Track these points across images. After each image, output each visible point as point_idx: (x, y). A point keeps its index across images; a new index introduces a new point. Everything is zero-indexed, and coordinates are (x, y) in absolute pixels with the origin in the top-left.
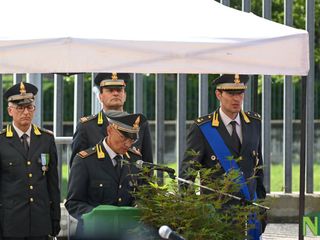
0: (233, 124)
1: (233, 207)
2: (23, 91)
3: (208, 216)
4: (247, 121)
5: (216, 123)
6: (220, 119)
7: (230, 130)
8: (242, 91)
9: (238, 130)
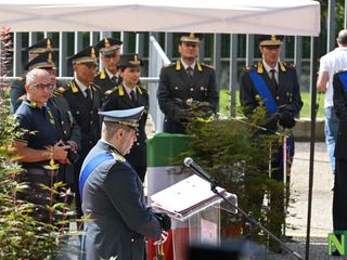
0: (273, 71)
1: (261, 136)
2: (107, 45)
3: (239, 143)
4: (283, 69)
5: (260, 71)
6: (263, 67)
7: (270, 75)
8: (278, 46)
9: (276, 75)
